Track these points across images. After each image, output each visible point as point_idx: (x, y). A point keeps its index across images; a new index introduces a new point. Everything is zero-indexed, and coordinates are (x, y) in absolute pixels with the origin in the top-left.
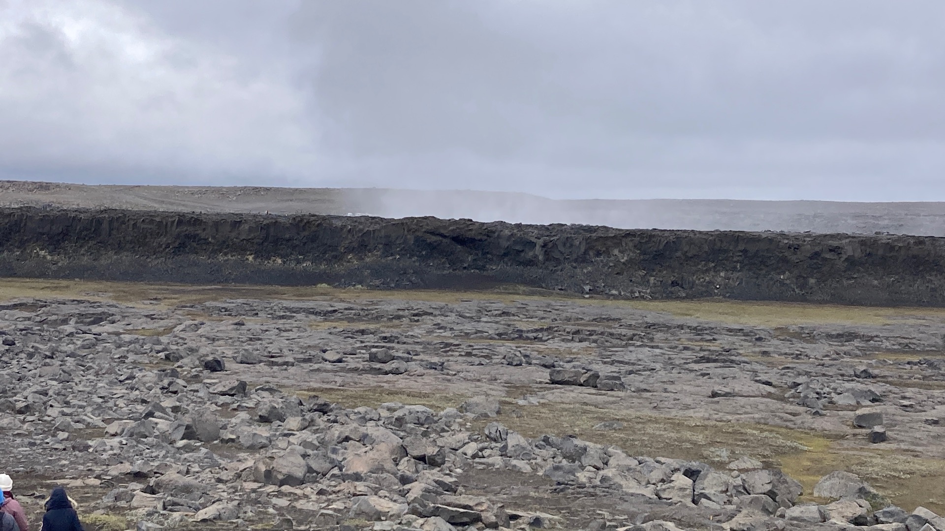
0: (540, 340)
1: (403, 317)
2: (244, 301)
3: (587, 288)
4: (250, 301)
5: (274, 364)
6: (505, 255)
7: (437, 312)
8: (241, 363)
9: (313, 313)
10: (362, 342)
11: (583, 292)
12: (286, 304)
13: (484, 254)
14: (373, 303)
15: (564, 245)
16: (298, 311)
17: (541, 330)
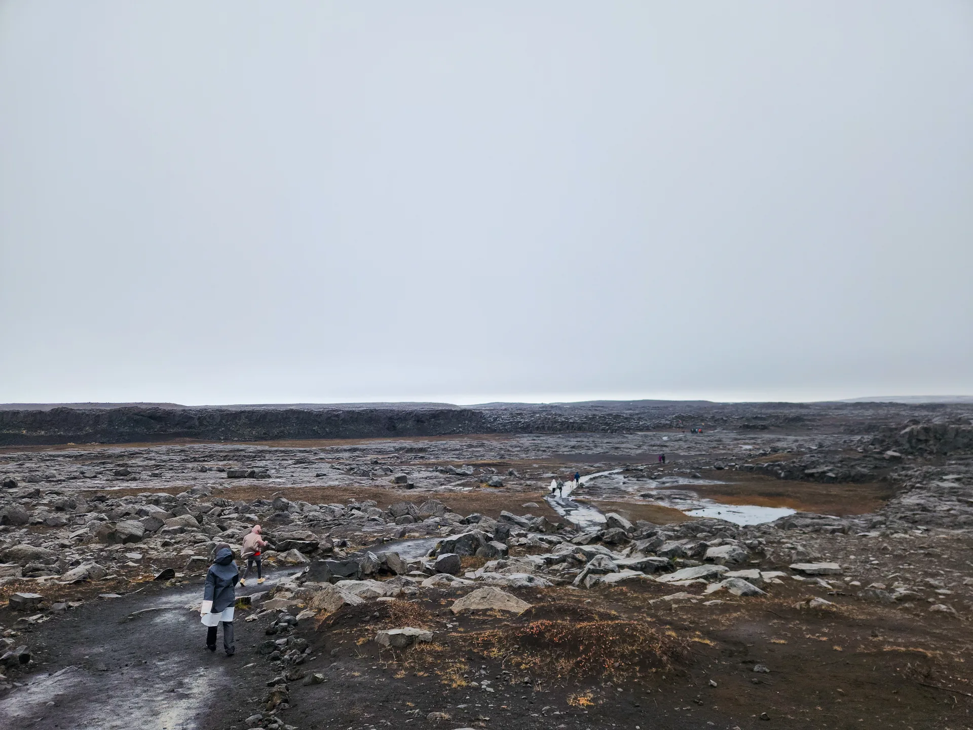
0: (206, 461)
1: (124, 455)
2: (23, 453)
3: (222, 438)
4: (26, 453)
5: (51, 481)
6: (177, 424)
7: (144, 452)
8: (29, 482)
9: (68, 457)
10: (104, 468)
11: (220, 439)
12: (50, 453)
13: (166, 424)
14: (105, 451)
15: (209, 418)
16: (59, 456)
17: (206, 456)
